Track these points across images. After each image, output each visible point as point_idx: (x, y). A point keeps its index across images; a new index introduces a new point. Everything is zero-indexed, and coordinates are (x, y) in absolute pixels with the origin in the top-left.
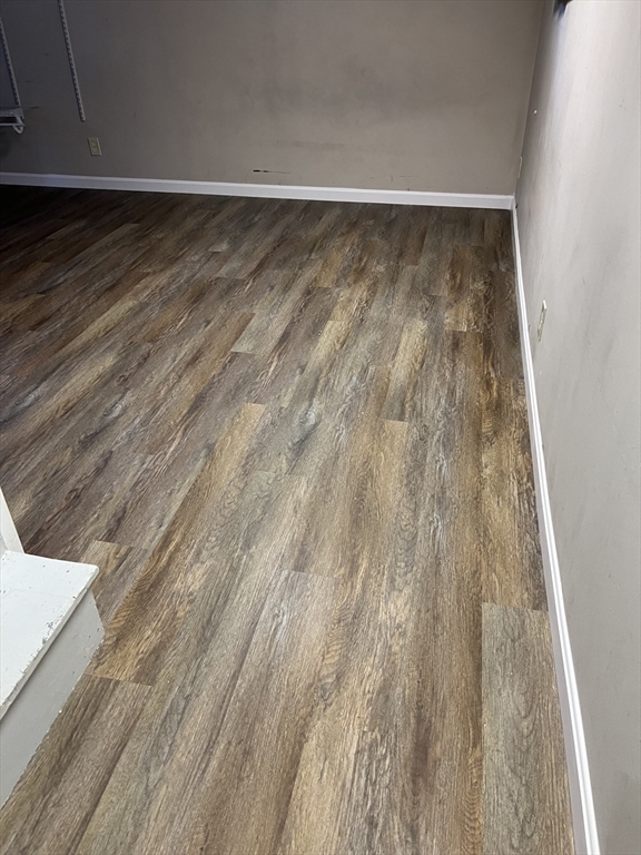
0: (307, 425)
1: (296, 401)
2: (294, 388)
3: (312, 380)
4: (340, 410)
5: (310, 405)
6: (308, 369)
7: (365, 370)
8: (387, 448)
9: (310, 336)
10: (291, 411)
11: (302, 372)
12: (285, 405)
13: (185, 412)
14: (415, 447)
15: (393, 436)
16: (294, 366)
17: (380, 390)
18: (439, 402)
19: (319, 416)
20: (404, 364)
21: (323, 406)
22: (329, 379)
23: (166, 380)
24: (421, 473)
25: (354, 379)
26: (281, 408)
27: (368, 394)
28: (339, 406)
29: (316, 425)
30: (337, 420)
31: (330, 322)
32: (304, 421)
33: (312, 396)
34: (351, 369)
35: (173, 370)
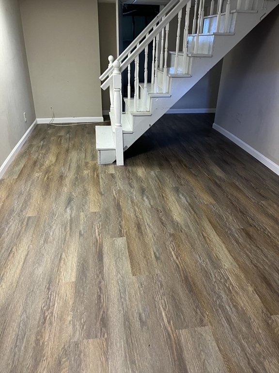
0: (70, 207)
1: (78, 216)
2: (81, 222)
3: (74, 228)
4: (57, 216)
5: (71, 216)
6: (77, 234)
7: (46, 241)
8: (37, 205)
9: (84, 261)
10: (78, 211)
11: (80, 231)
12: (82, 213)
13: (121, 203)
14: (25, 207)
15: (34, 210)
16: (85, 235)
17: (38, 229)
18: (9, 229)
19: (66, 212)
20: (22, 249)
21: (65, 216)
22: (65, 230)
23: (141, 214)
24: (25, 200)
25: (51, 234)
26: (83, 212)
27: (44, 226)
28: (57, 218)
29: (66, 208)
30: (58, 212)
31: (73, 280)
32: (71, 209)
33: (71, 220)
34: (54, 240)
35: (143, 219)
